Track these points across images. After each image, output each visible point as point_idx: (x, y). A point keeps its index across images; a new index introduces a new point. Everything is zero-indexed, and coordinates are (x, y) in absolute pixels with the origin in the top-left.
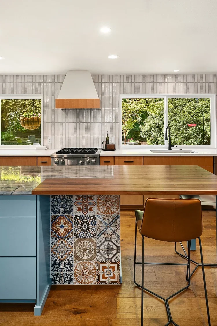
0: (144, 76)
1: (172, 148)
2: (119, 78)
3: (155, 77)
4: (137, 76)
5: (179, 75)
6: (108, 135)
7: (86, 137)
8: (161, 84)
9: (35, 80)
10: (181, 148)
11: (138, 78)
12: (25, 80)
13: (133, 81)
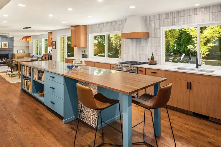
0: (178, 12)
1: (199, 67)
2: (160, 16)
3: (186, 12)
4: (172, 13)
5: (208, 7)
6: (152, 54)
7: (141, 55)
8: (191, 17)
9: (118, 23)
10: (207, 68)
11: (174, 14)
12: (114, 24)
13: (170, 17)
